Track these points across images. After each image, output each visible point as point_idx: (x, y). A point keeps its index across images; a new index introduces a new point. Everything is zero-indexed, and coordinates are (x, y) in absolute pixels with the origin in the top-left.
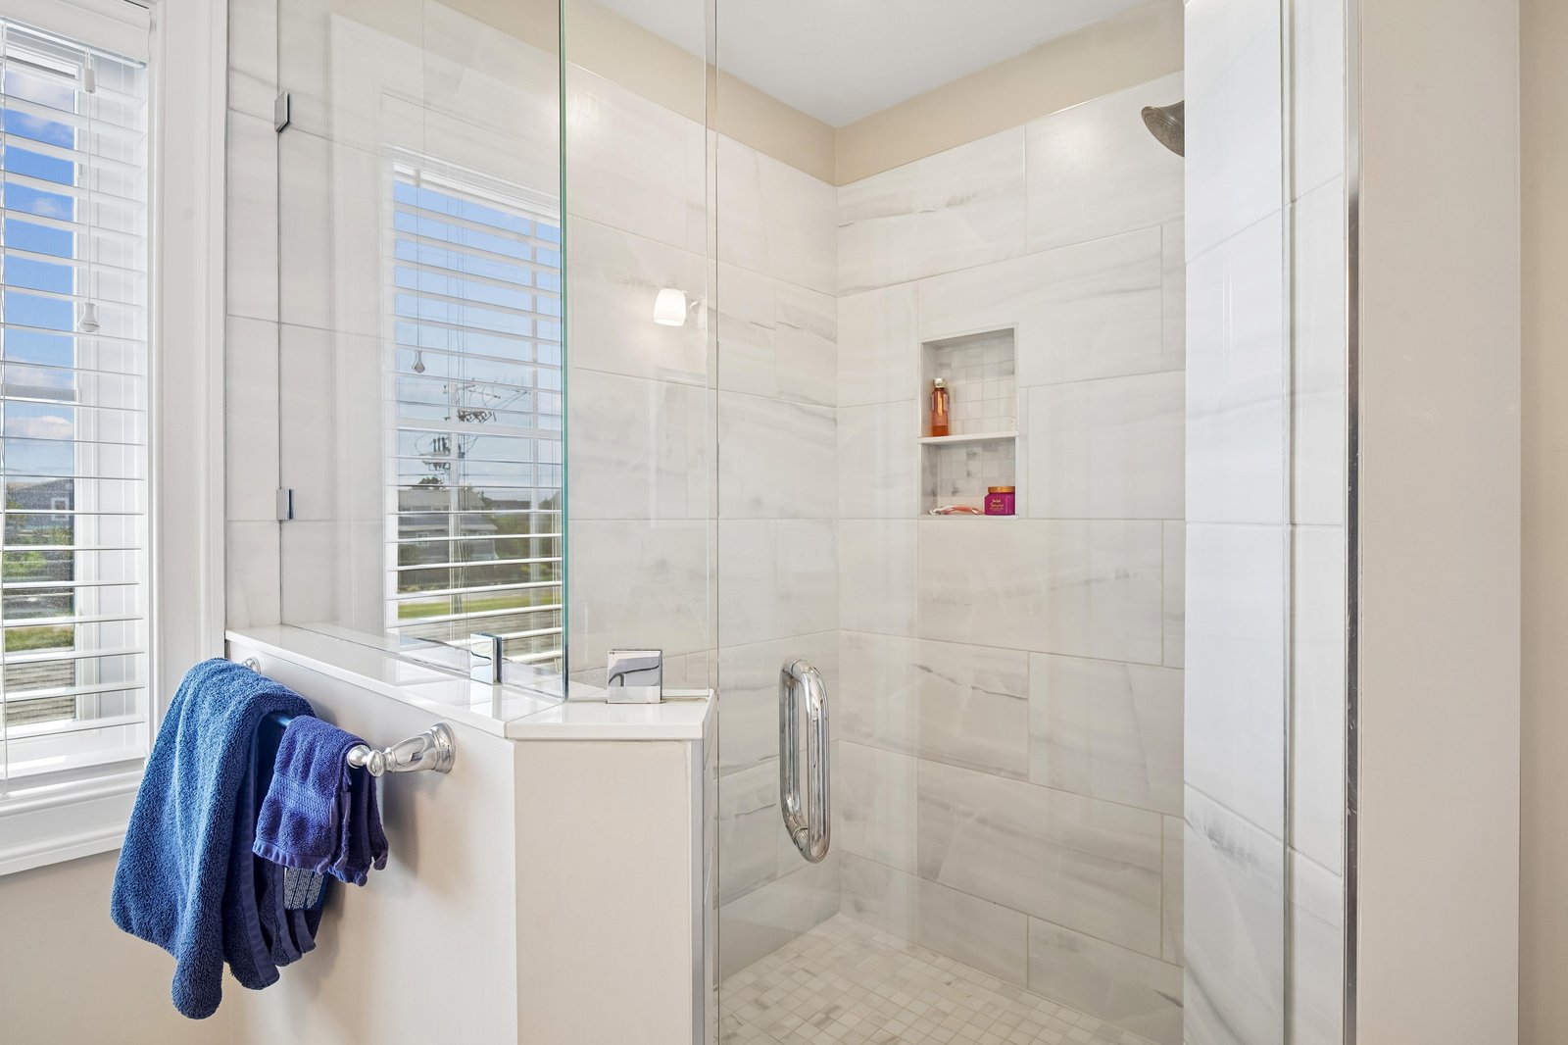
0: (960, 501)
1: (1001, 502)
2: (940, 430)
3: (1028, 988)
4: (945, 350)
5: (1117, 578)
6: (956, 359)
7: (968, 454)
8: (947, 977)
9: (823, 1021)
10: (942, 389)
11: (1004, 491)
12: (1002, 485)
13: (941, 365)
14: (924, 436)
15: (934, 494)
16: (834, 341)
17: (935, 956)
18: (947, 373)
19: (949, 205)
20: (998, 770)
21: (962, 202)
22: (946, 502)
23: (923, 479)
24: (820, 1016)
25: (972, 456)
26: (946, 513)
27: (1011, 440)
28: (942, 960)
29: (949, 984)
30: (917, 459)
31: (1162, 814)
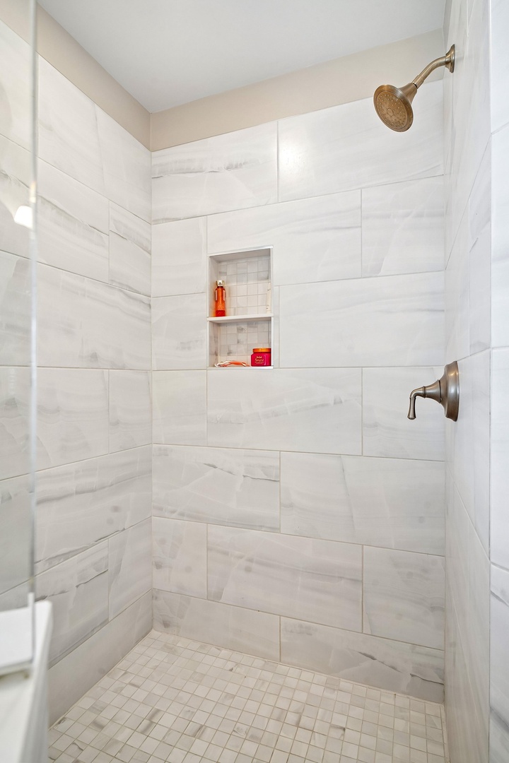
0: (233, 358)
1: (262, 358)
2: (220, 313)
3: (280, 661)
4: (223, 264)
5: (335, 403)
6: (230, 269)
7: (238, 329)
8: (230, 665)
9: (148, 727)
10: (222, 287)
11: (263, 351)
12: (262, 347)
13: (220, 273)
14: (210, 316)
15: (216, 354)
16: (150, 253)
17: (219, 649)
18: (225, 278)
19: (227, 168)
20: (260, 527)
21: (236, 167)
22: (224, 359)
23: (210, 346)
24: (146, 722)
25: (240, 330)
26: (224, 366)
27: (268, 320)
28: (224, 652)
29: (231, 670)
30: (206, 332)
31: (363, 545)
